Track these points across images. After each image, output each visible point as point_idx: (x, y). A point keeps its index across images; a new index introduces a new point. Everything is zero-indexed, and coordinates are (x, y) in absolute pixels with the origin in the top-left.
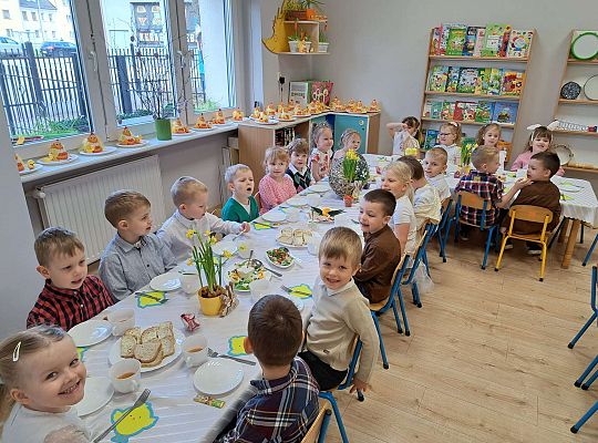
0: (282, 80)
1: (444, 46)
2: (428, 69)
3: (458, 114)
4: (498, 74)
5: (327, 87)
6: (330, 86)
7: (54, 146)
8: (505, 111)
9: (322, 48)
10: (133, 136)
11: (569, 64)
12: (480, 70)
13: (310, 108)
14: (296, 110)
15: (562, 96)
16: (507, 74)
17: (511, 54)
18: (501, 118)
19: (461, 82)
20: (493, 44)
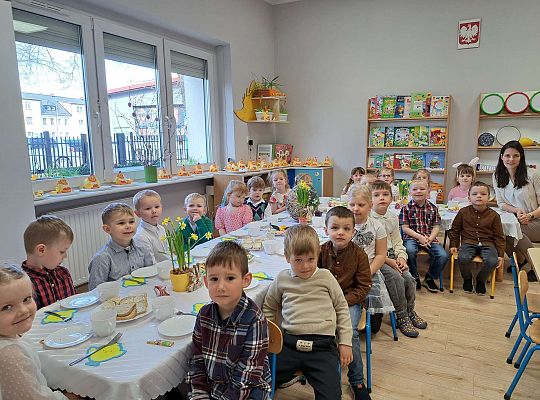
0: (251, 143)
1: (379, 111)
2: (369, 131)
3: (397, 163)
4: (426, 130)
5: (288, 149)
6: (290, 148)
7: (60, 182)
8: (435, 159)
9: (283, 118)
10: (125, 179)
11: (481, 119)
12: (410, 128)
13: (274, 164)
14: (262, 164)
15: (480, 143)
16: (433, 130)
17: (433, 114)
18: (432, 165)
19: (397, 139)
20: (418, 107)
